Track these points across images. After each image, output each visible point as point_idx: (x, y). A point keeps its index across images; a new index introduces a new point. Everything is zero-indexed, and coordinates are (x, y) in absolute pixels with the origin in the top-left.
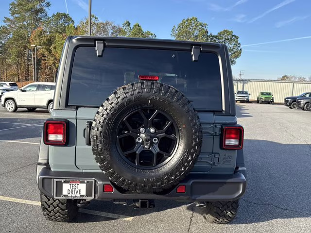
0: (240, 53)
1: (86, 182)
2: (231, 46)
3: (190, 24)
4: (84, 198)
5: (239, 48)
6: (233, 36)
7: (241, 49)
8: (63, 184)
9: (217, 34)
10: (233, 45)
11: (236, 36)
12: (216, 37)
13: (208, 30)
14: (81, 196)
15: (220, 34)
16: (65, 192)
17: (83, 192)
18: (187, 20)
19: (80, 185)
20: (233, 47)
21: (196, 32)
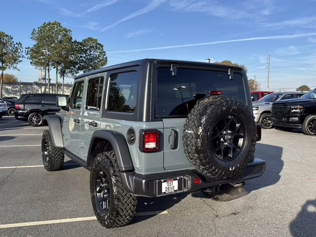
0: (106, 61)
1: (178, 178)
2: (96, 54)
3: (53, 28)
4: (178, 192)
5: (105, 57)
6: (98, 44)
7: (106, 58)
8: (163, 184)
9: (82, 41)
10: (99, 53)
11: (100, 45)
12: (81, 44)
13: (72, 36)
14: (175, 191)
15: (85, 41)
16: (164, 190)
17: (176, 188)
18: (49, 24)
19: (174, 182)
20: (99, 55)
21: (60, 37)
